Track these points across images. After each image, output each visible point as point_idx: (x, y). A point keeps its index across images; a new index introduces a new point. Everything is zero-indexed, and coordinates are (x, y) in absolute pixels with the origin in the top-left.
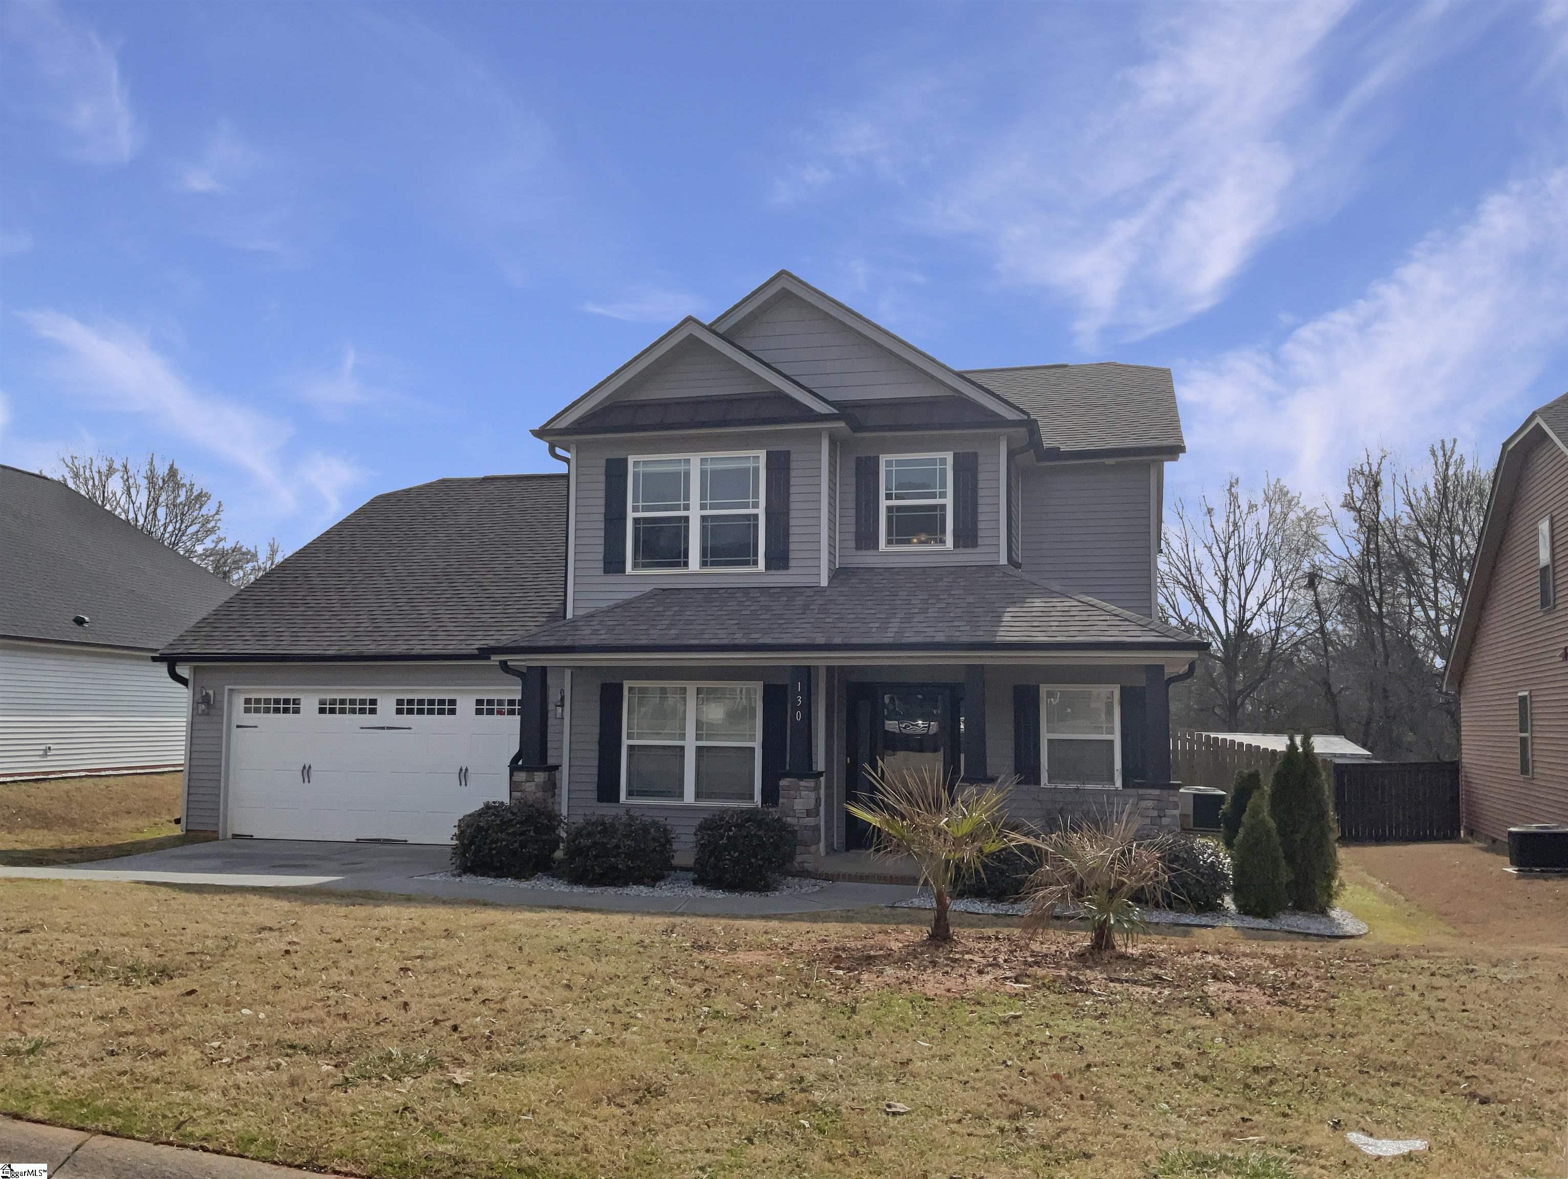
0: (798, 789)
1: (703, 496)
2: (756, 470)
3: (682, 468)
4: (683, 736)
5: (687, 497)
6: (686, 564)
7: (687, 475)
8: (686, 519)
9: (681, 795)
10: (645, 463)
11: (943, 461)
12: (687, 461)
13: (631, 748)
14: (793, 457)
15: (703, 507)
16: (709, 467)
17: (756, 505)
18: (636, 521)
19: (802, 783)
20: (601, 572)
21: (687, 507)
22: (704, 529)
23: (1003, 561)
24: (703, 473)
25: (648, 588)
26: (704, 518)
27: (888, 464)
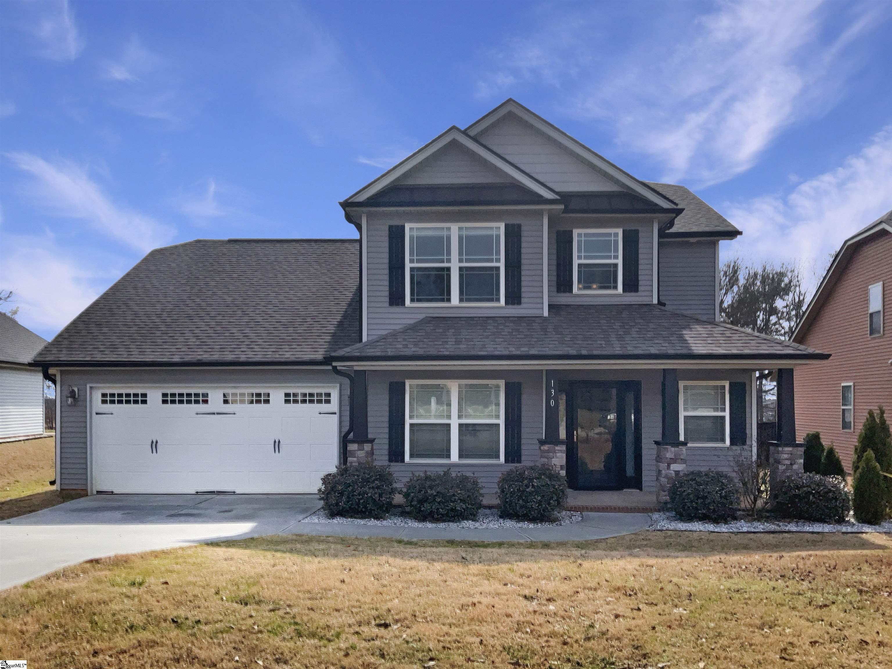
0: (555, 452)
1: (460, 253)
2: (498, 237)
3: (445, 233)
4: (449, 417)
5: (449, 253)
6: (449, 300)
7: (449, 238)
8: (448, 269)
9: (448, 456)
10: (418, 229)
11: (616, 235)
12: (449, 229)
13: (412, 425)
14: (523, 228)
15: (461, 261)
16: (464, 233)
17: (498, 260)
18: (412, 269)
19: (557, 448)
20: (387, 304)
21: (449, 261)
22: (461, 276)
23: (655, 301)
24: (460, 238)
25: (421, 317)
26: (461, 269)
27: (579, 235)
